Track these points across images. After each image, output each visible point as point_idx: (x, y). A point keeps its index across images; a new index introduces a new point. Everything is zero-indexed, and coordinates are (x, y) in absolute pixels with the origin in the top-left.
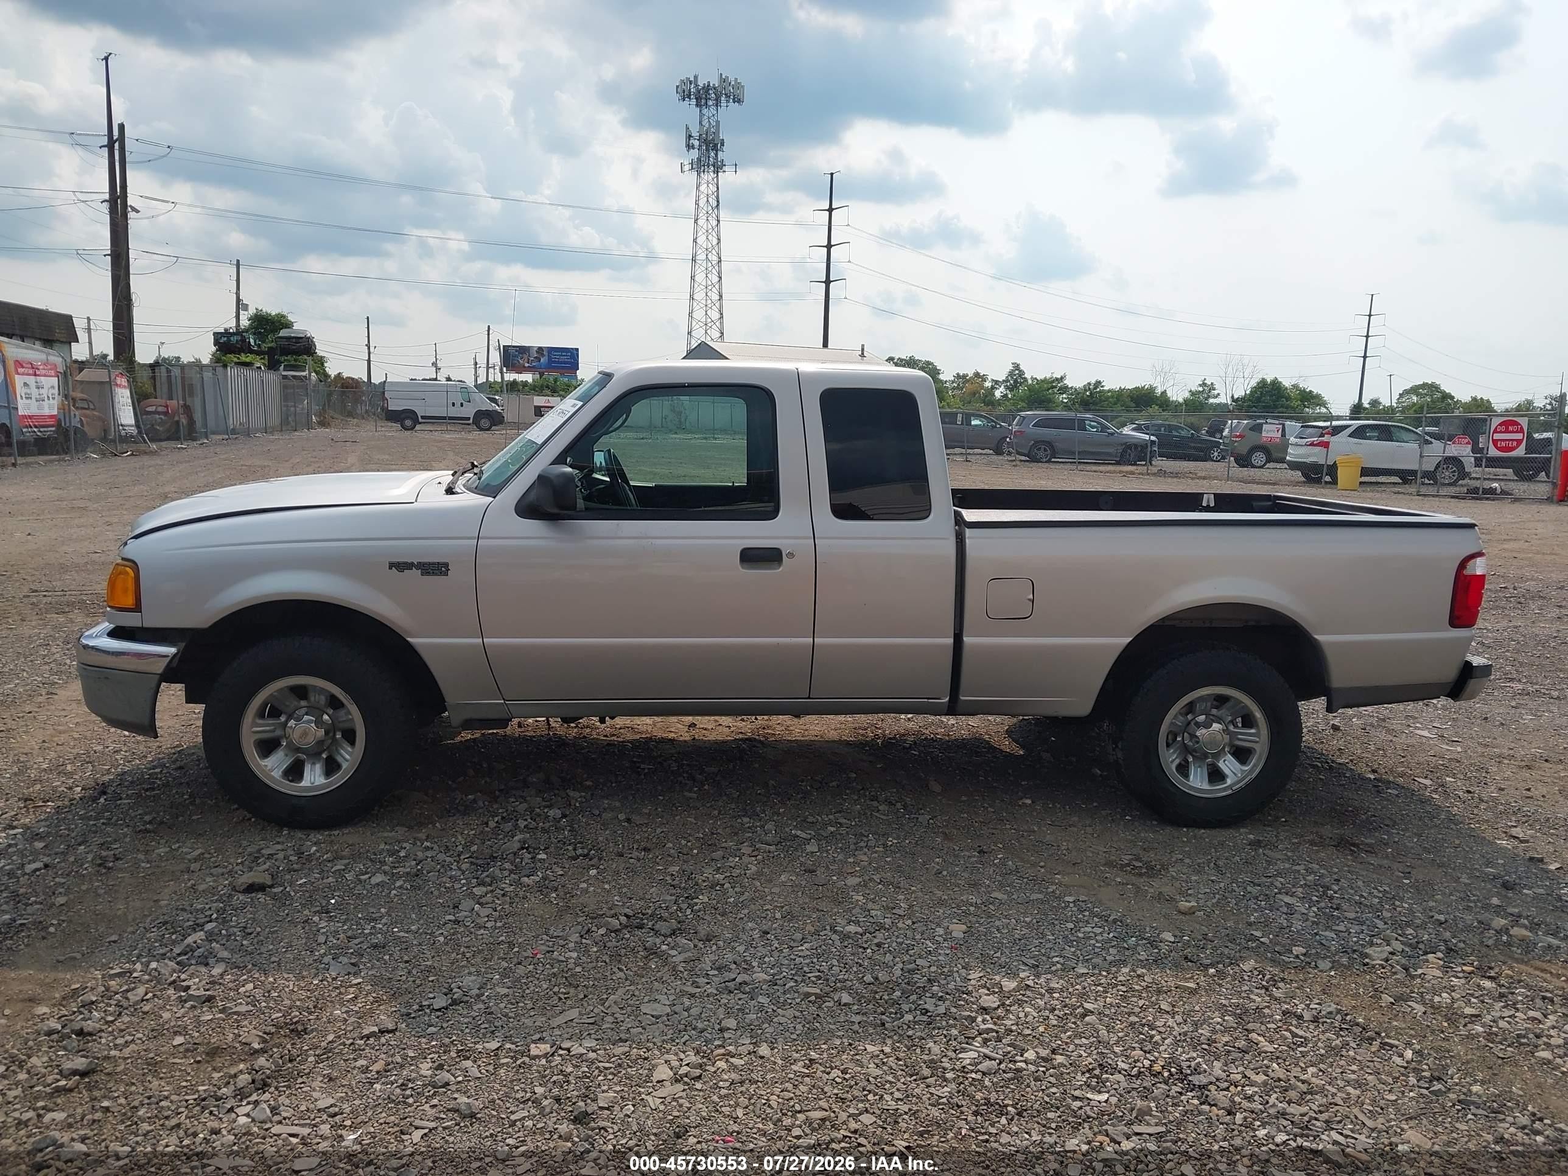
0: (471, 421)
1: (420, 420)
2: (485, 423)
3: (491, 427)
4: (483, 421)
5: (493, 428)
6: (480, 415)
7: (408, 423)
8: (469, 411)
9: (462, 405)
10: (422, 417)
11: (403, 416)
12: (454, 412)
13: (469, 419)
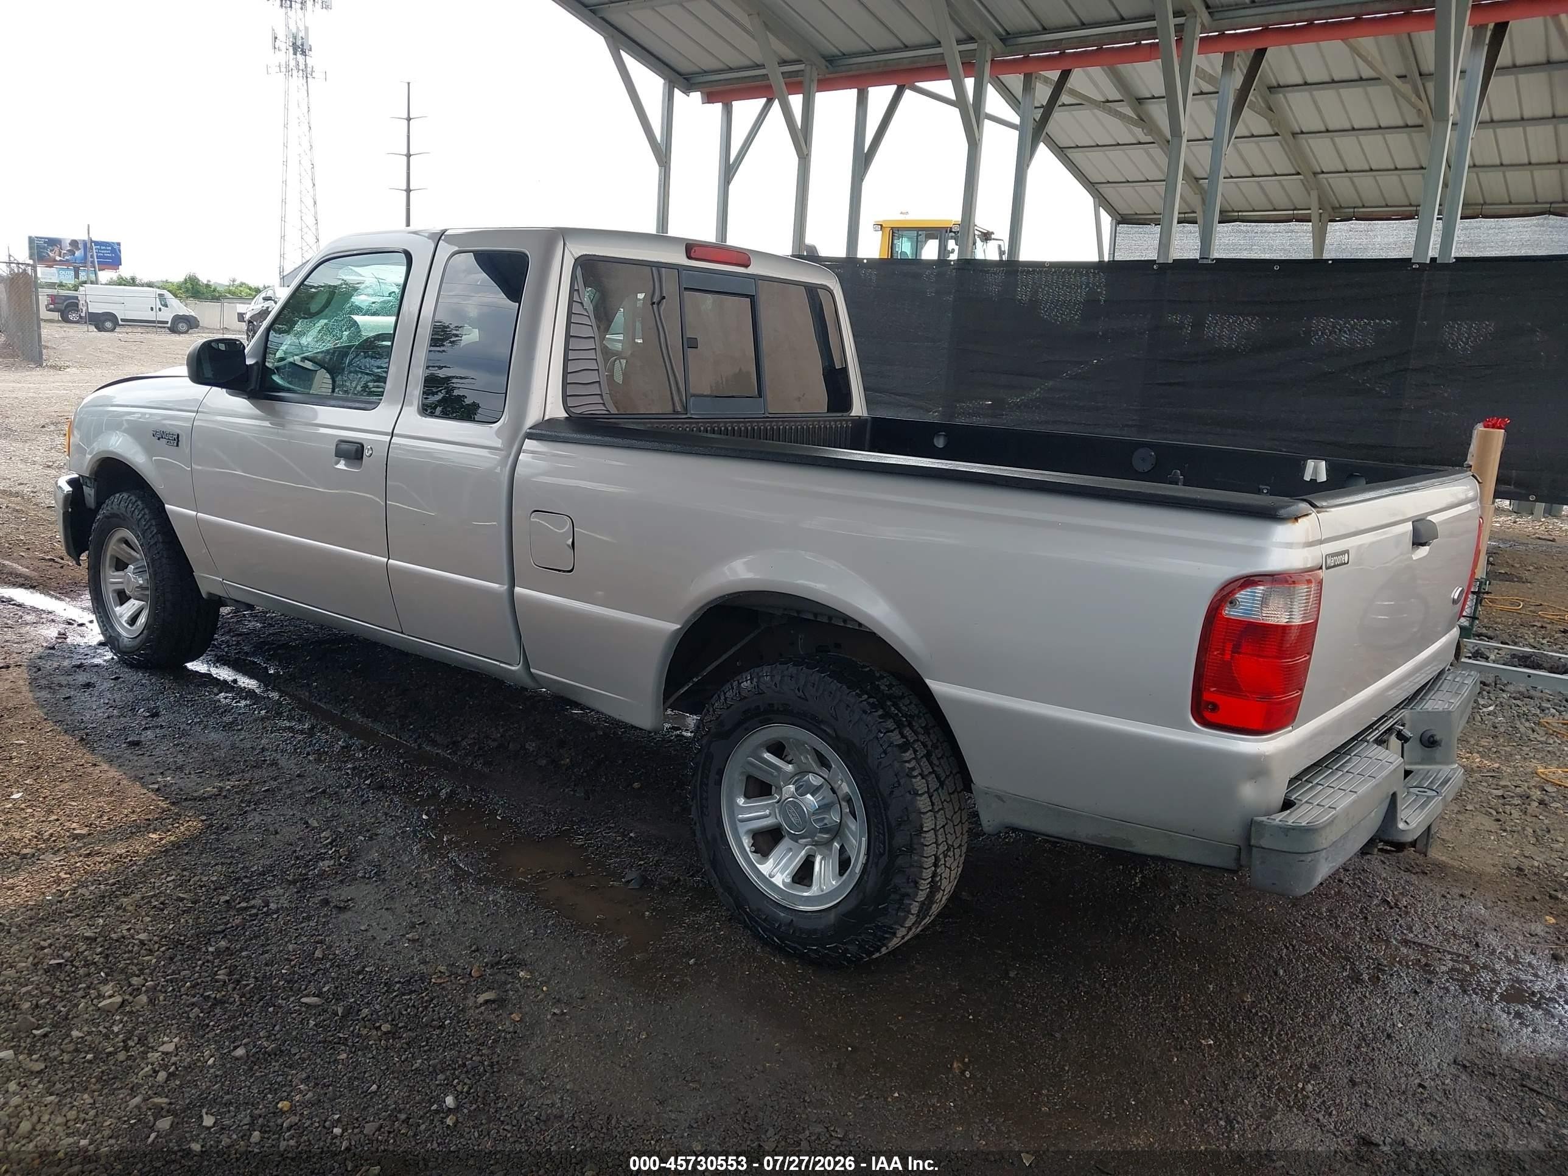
0: (169, 325)
1: (120, 322)
2: (182, 326)
3: (188, 331)
4: (180, 325)
5: (190, 331)
6: (178, 319)
7: (108, 325)
8: (167, 315)
9: (160, 310)
10: (122, 320)
11: (103, 318)
12: (151, 316)
13: (167, 323)
